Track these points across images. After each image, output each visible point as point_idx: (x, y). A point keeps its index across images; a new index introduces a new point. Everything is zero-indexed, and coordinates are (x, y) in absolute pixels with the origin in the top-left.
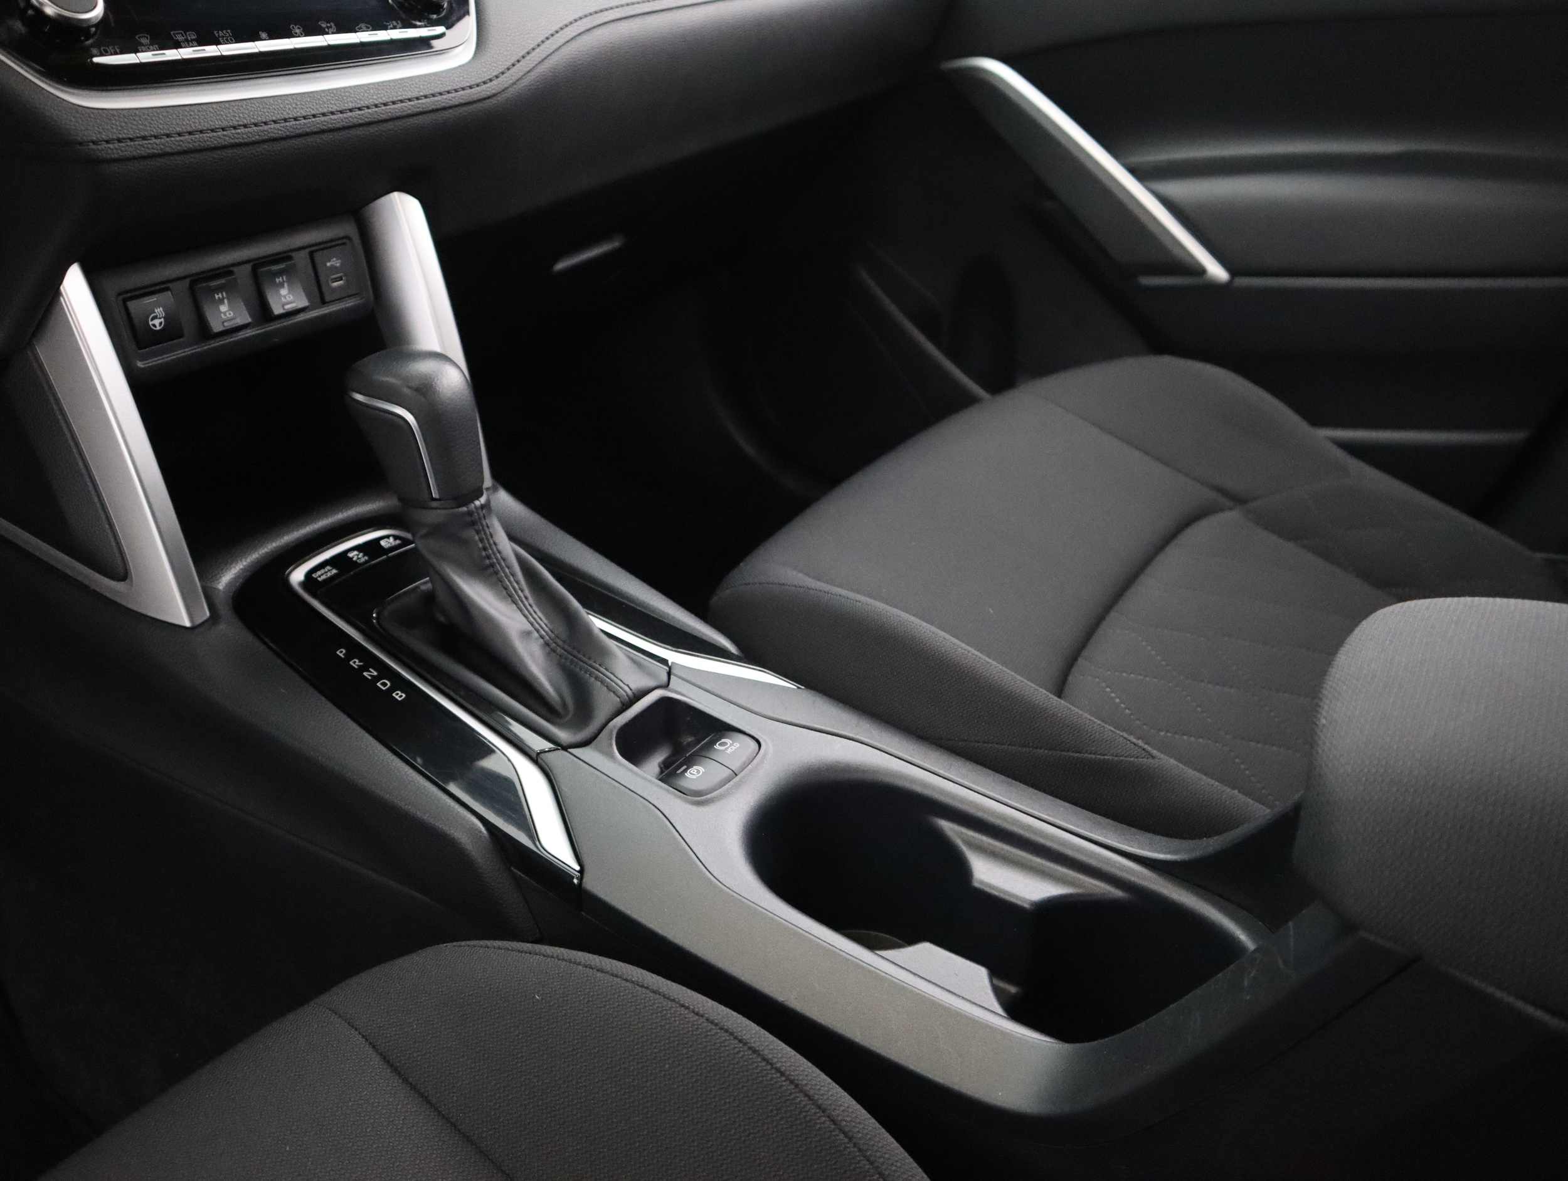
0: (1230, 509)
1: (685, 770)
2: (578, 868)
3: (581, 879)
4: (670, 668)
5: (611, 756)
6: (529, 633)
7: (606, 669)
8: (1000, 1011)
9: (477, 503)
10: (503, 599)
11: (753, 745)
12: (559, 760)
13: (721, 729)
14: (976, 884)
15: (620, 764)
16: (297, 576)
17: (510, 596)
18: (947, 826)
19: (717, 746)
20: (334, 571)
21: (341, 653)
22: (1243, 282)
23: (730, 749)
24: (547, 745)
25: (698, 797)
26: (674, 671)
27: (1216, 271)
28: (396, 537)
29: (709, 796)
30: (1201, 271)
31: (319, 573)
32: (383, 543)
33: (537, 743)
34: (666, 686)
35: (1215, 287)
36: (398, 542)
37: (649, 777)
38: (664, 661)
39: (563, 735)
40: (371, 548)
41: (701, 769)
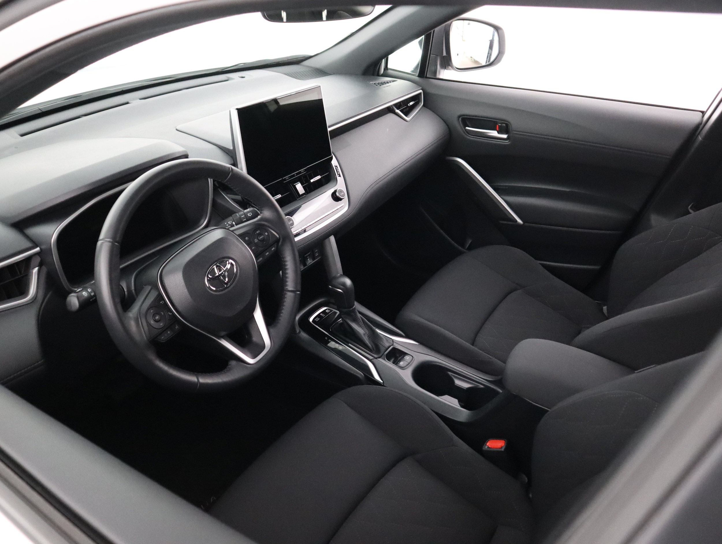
0: (520, 289)
1: (400, 363)
2: (382, 382)
3: (383, 384)
4: (393, 340)
5: (385, 360)
6: (365, 334)
7: (382, 342)
8: (459, 406)
9: (354, 307)
10: (359, 327)
11: (411, 357)
12: (375, 361)
13: (405, 354)
14: (456, 385)
15: (387, 362)
16: (311, 320)
17: (361, 326)
18: (450, 373)
19: (405, 358)
20: (319, 319)
21: (326, 338)
22: (526, 224)
23: (407, 358)
24: (373, 358)
25: (402, 368)
26: (394, 341)
27: (519, 221)
28: (329, 310)
29: (405, 368)
30: (516, 221)
31: (316, 319)
32: (326, 311)
33: (371, 358)
34: (393, 345)
35: (519, 225)
36: (329, 311)
37: (391, 363)
38: (391, 339)
39: (376, 356)
40: (324, 312)
41: (403, 363)
